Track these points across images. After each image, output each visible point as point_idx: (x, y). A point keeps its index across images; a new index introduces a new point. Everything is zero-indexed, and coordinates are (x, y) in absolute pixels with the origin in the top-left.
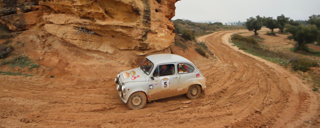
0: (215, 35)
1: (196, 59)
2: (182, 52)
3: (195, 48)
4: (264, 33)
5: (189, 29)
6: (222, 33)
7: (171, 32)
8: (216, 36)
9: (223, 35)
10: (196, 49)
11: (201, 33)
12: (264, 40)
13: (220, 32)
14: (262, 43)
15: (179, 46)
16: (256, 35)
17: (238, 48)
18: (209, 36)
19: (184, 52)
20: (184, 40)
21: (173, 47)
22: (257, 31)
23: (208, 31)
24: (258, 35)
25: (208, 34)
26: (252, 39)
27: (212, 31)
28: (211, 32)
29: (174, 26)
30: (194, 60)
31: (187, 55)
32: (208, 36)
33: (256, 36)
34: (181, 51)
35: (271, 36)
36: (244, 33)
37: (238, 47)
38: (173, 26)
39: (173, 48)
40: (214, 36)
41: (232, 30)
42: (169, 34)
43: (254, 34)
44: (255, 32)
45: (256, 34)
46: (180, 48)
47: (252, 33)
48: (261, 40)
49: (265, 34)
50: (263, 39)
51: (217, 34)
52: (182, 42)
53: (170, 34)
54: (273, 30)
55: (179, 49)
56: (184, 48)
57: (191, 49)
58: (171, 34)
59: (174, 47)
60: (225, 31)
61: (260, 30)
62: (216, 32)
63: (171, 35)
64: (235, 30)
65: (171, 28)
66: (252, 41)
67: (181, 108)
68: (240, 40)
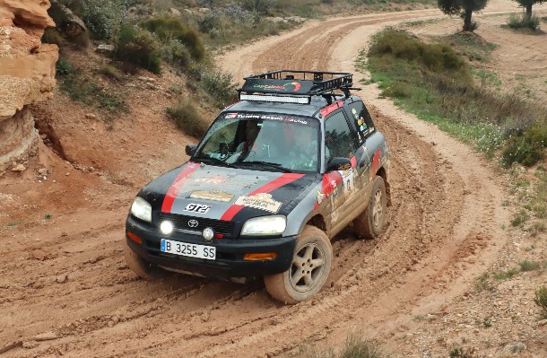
0: (308, 38)
1: (163, 156)
2: (101, 132)
3: (169, 105)
4: (500, 23)
5: (189, 11)
6: (336, 28)
7: (36, 40)
8: (308, 42)
9: (341, 34)
10: (169, 111)
11: (245, 27)
12: (494, 54)
13: (333, 19)
14: (483, 64)
15: (90, 104)
16: (468, 32)
17: (381, 91)
18: (280, 45)
19: (110, 129)
20: (118, 74)
21: (59, 110)
22: (473, 14)
23: (279, 19)
24: (475, 31)
25: (274, 33)
26: (444, 50)
27: (297, 19)
28: (292, 22)
29: (49, 11)
30: (151, 161)
31: (123, 142)
32: (273, 40)
33: (468, 35)
34: (94, 126)
35: (523, 32)
36: (430, 22)
37: (379, 87)
38: (43, 11)
39: (60, 114)
40: (301, 42)
41: (384, 10)
42: (23, 53)
43: (461, 28)
44: (467, 17)
45: (469, 26)
46: (93, 111)
47: (454, 23)
48: (482, 53)
49: (503, 26)
50: (492, 47)
51: (316, 31)
52: (106, 84)
53: (27, 49)
54: (529, 10)
55: (87, 117)
56: (112, 112)
57: (146, 111)
58: (33, 51)
59: (63, 107)
60: (357, 18)
61: (486, 11)
62: (314, 23)
63: (32, 57)
64: (396, 9)
65: (35, 20)
66: (446, 57)
67: (24, 344)
68: (399, 55)
